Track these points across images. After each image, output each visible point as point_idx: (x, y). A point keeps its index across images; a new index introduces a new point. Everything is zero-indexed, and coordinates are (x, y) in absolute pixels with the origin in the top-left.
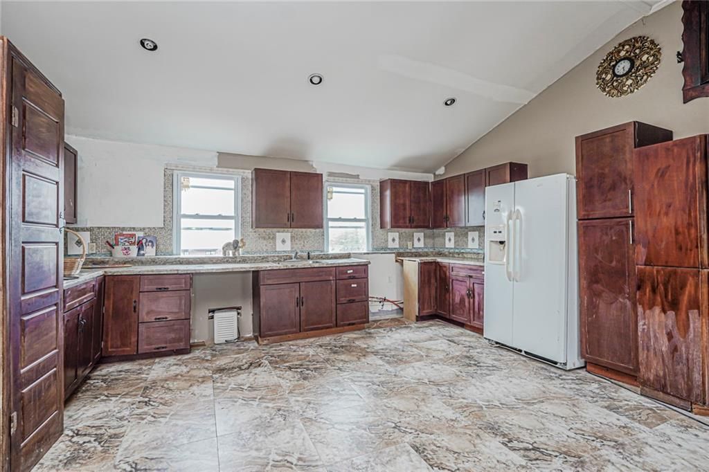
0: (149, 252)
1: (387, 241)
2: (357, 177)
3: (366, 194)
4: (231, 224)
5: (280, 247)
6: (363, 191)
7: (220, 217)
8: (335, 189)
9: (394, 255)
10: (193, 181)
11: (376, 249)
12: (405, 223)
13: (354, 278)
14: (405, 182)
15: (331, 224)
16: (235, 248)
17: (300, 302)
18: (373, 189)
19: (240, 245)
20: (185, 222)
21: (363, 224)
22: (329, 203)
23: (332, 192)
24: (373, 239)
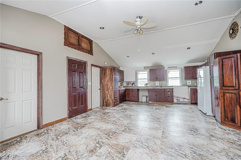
0: (133, 85)
1: (187, 83)
2: (176, 67)
3: (179, 71)
4: (147, 80)
5: (156, 85)
6: (179, 70)
7: (145, 79)
8: (170, 71)
9: (187, 87)
10: (140, 73)
11: (183, 85)
12: (190, 78)
13: (169, 91)
14: (190, 67)
15: (169, 79)
16: (147, 85)
17: (156, 96)
18: (181, 69)
19: (148, 84)
20: (139, 80)
21: (179, 79)
22: (169, 74)
23: (169, 72)
24: (182, 82)
